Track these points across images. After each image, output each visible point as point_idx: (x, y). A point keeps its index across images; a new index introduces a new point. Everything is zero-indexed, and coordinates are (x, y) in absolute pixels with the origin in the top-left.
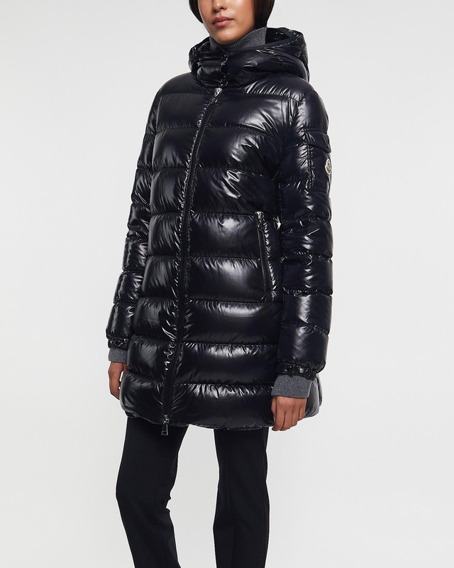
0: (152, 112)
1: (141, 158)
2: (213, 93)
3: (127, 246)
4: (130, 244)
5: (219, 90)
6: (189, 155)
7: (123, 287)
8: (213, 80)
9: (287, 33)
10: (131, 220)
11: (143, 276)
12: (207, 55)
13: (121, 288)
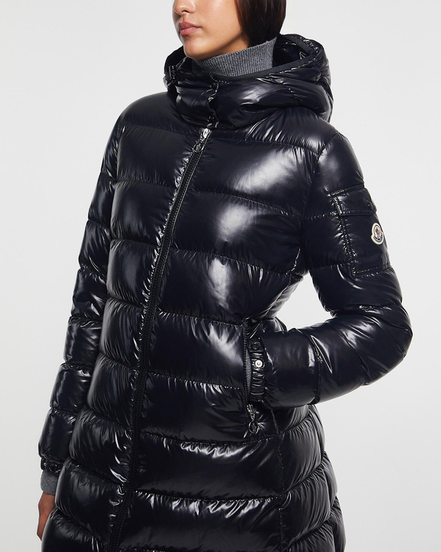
0: (111, 145)
1: (94, 206)
2: (198, 136)
3: (70, 329)
4: (75, 327)
5: (206, 132)
6: (162, 228)
7: (63, 388)
8: (197, 117)
9: (300, 44)
10: (78, 292)
11: (91, 373)
12: (190, 79)
13: (60, 390)
